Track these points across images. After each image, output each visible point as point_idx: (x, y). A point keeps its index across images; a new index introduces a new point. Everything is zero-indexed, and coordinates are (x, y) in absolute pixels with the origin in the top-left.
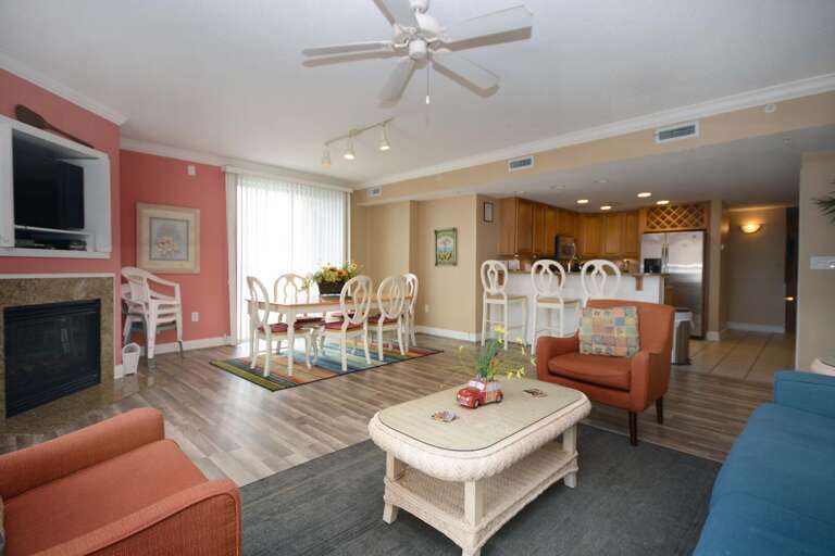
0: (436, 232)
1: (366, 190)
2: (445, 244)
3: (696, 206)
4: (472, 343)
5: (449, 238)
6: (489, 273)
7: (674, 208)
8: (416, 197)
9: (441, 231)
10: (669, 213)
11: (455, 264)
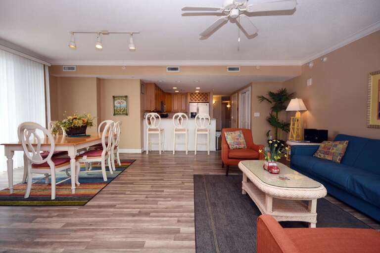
0: (114, 97)
1: (61, 67)
2: (120, 104)
3: (206, 94)
4: (140, 154)
5: (123, 101)
6: (151, 119)
7: (199, 94)
8: (101, 76)
9: (117, 97)
10: (197, 95)
11: (127, 114)
